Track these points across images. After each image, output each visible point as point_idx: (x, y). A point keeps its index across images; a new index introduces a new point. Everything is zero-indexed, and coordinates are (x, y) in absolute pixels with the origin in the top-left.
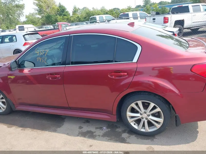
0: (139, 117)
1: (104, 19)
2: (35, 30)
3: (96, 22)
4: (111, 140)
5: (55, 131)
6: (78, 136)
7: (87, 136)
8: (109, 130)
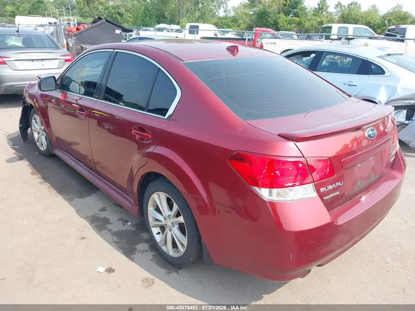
0: (161, 222)
1: (349, 34)
2: (215, 36)
3: (328, 38)
4: (116, 243)
5: (70, 200)
6: (87, 218)
7: (96, 224)
8: (134, 229)
